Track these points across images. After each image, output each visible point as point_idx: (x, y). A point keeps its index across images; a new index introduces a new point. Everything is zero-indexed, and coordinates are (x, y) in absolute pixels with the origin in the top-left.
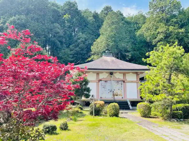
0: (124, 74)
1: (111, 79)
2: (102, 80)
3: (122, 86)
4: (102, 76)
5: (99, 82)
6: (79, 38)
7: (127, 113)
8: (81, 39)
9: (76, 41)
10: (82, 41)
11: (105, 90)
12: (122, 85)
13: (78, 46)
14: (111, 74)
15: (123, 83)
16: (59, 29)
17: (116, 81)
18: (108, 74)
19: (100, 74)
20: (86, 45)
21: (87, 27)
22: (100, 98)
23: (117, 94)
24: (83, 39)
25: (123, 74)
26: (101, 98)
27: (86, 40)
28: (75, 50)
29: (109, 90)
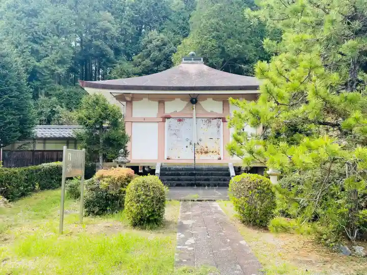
0: (225, 103)
1: (192, 114)
2: (172, 116)
3: (218, 131)
4: (170, 108)
5: (164, 121)
6: (151, 40)
7: (215, 201)
8: (154, 43)
9: (145, 47)
10: (157, 46)
11: (179, 139)
12: (219, 127)
13: (148, 55)
14: (194, 101)
15: (222, 123)
16: (109, 22)
17: (206, 119)
18: (186, 103)
19: (166, 103)
20: (165, 54)
21: (170, 20)
22: (166, 158)
23: (206, 150)
24: (158, 43)
25: (221, 103)
26: (168, 159)
27: (165, 44)
28: (143, 65)
29: (187, 140)
